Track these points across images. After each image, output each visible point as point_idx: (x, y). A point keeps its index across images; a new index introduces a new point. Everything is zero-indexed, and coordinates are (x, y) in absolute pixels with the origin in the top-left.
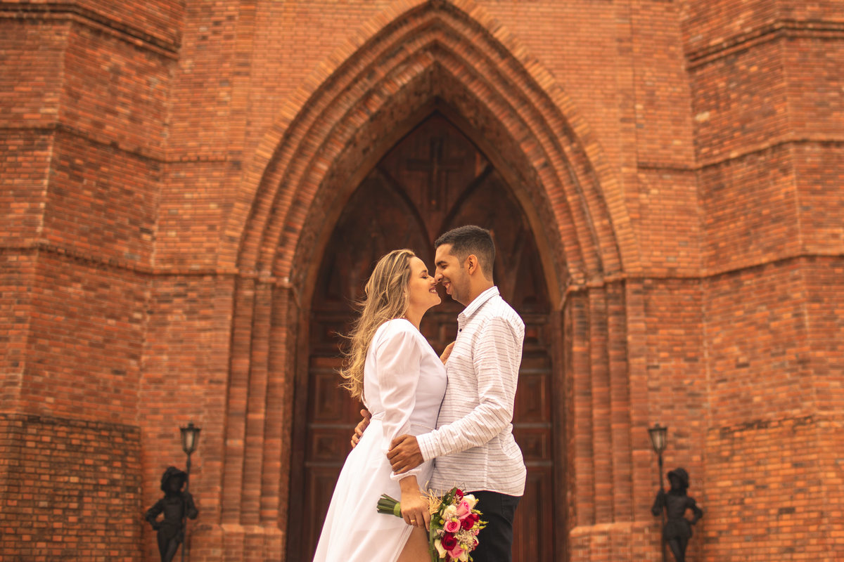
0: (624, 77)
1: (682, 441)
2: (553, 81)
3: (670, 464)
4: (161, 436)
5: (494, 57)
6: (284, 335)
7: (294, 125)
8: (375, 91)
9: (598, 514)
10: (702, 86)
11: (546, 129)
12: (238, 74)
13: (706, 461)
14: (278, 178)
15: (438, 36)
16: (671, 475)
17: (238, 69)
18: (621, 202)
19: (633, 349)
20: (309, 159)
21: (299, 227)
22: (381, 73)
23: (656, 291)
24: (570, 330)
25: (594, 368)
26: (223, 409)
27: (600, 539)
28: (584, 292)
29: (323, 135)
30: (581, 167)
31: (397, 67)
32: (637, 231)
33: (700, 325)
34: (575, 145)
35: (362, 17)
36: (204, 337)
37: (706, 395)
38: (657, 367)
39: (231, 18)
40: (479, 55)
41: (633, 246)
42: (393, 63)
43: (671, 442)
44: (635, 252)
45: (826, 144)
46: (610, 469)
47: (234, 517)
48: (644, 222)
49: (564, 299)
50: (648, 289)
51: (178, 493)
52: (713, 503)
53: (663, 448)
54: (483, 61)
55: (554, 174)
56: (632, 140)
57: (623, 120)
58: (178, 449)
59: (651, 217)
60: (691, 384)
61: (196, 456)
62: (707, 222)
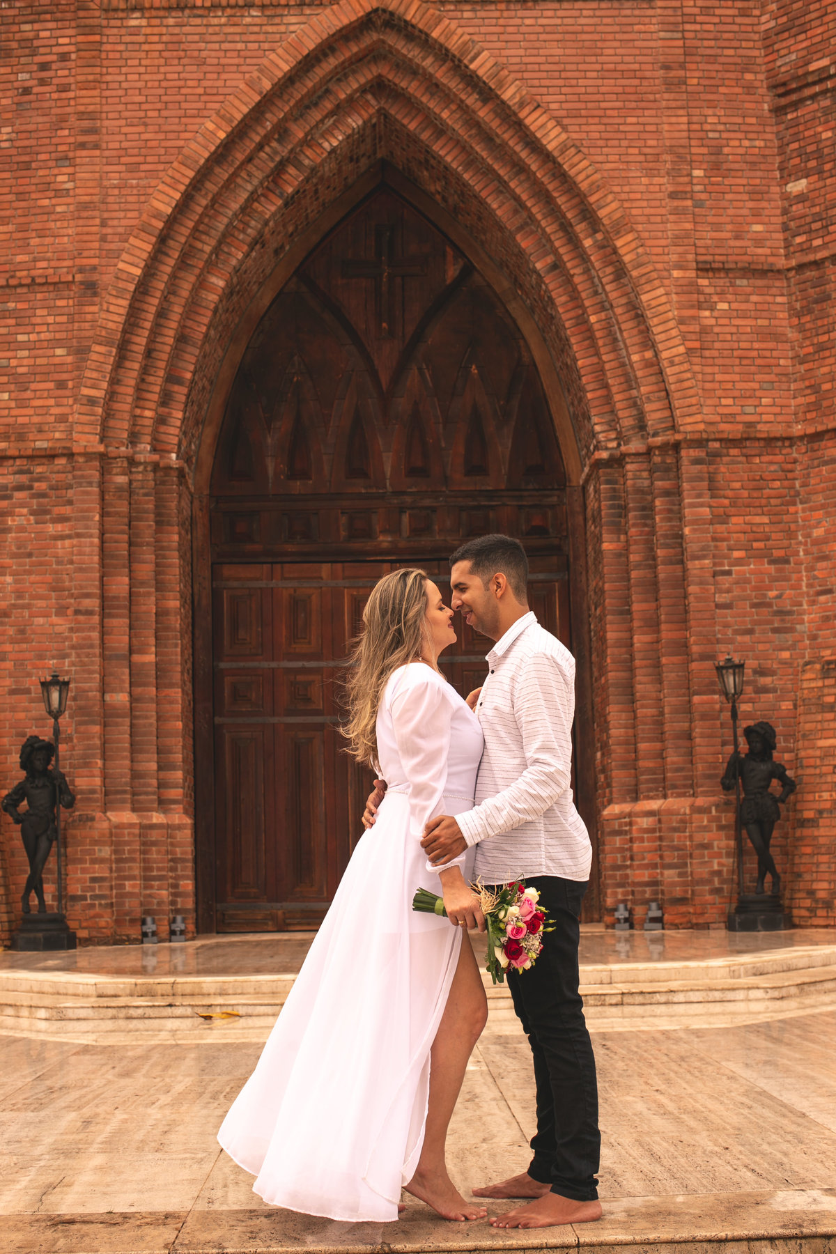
0: (674, 126)
1: (766, 681)
2: (564, 136)
3: (748, 716)
4: (13, 692)
5: (471, 100)
6: (176, 537)
7: (172, 221)
8: (292, 159)
9: (643, 787)
10: (796, 138)
11: (554, 211)
12: (82, 146)
13: (801, 709)
14: (152, 305)
15: (382, 69)
16: (748, 732)
17: (81, 139)
18: (672, 324)
19: (692, 547)
20: (197, 271)
21: (188, 376)
22: (298, 133)
23: (725, 459)
24: (597, 518)
25: (634, 574)
26: (97, 651)
27: (645, 822)
28: (617, 461)
29: (216, 234)
30: (609, 270)
31: (322, 121)
32: (697, 368)
33: (792, 509)
34: (599, 236)
35: (266, 46)
36: (63, 547)
37: (801, 613)
38: (729, 573)
39: (64, 57)
40: (447, 97)
41: (692, 392)
42: (316, 115)
43: (748, 683)
44: (694, 401)
46: (659, 722)
47: (124, 801)
48: (707, 353)
49: (586, 470)
50: (715, 455)
51: (45, 773)
52: (810, 771)
53: (739, 692)
54: (453, 107)
55: (569, 279)
56: (689, 226)
57: (673, 196)
58: (39, 709)
59: (717, 345)
60: (779, 597)
61: (64, 720)
62: (802, 353)
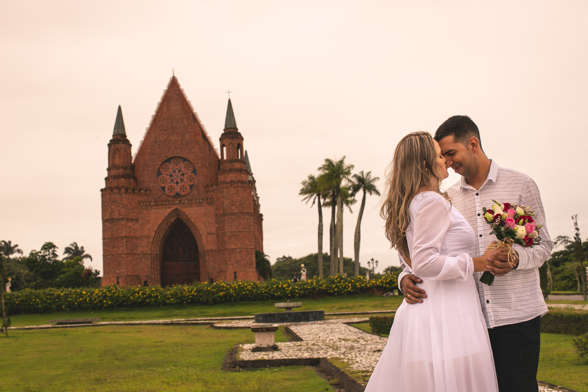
0: (205, 219)
2: (194, 220)
6: (158, 261)
7: (157, 230)
15: (178, 213)
17: (148, 222)
18: (205, 239)
19: (206, 261)
20: (160, 234)
21: (159, 244)
22: (169, 220)
23: (210, 253)
26: (151, 272)
29: (161, 230)
30: (199, 234)
33: (216, 258)
36: (147, 262)
37: (216, 268)
38: (210, 264)
39: (147, 214)
42: (171, 217)
44: (207, 247)
45: (231, 232)
48: (208, 242)
57: (205, 227)
60: (214, 266)
62: (217, 242)
